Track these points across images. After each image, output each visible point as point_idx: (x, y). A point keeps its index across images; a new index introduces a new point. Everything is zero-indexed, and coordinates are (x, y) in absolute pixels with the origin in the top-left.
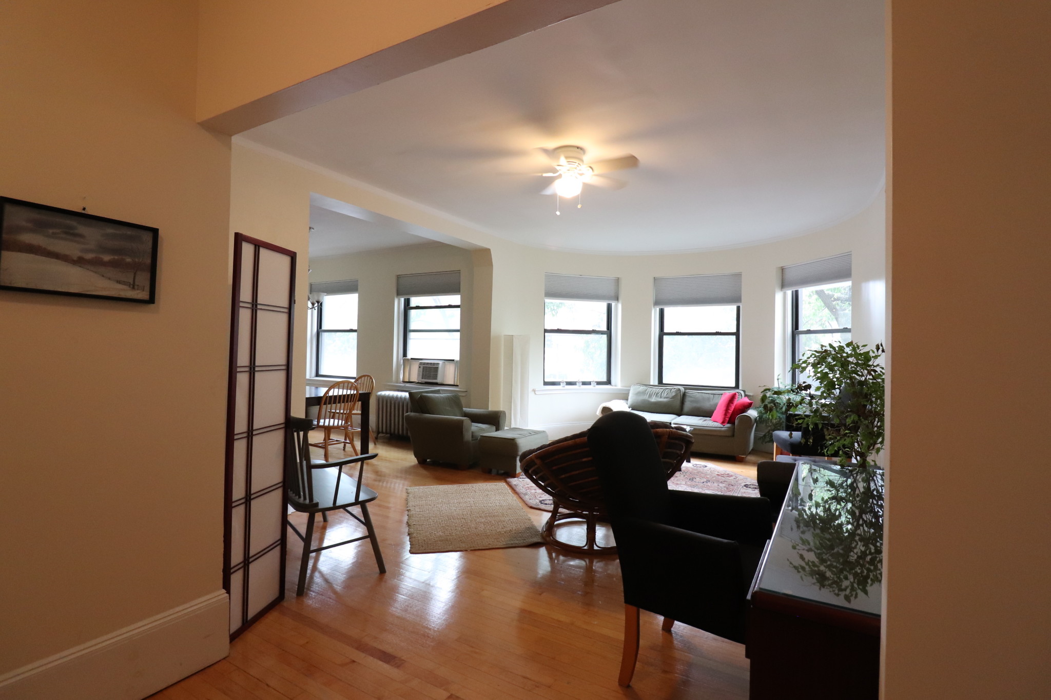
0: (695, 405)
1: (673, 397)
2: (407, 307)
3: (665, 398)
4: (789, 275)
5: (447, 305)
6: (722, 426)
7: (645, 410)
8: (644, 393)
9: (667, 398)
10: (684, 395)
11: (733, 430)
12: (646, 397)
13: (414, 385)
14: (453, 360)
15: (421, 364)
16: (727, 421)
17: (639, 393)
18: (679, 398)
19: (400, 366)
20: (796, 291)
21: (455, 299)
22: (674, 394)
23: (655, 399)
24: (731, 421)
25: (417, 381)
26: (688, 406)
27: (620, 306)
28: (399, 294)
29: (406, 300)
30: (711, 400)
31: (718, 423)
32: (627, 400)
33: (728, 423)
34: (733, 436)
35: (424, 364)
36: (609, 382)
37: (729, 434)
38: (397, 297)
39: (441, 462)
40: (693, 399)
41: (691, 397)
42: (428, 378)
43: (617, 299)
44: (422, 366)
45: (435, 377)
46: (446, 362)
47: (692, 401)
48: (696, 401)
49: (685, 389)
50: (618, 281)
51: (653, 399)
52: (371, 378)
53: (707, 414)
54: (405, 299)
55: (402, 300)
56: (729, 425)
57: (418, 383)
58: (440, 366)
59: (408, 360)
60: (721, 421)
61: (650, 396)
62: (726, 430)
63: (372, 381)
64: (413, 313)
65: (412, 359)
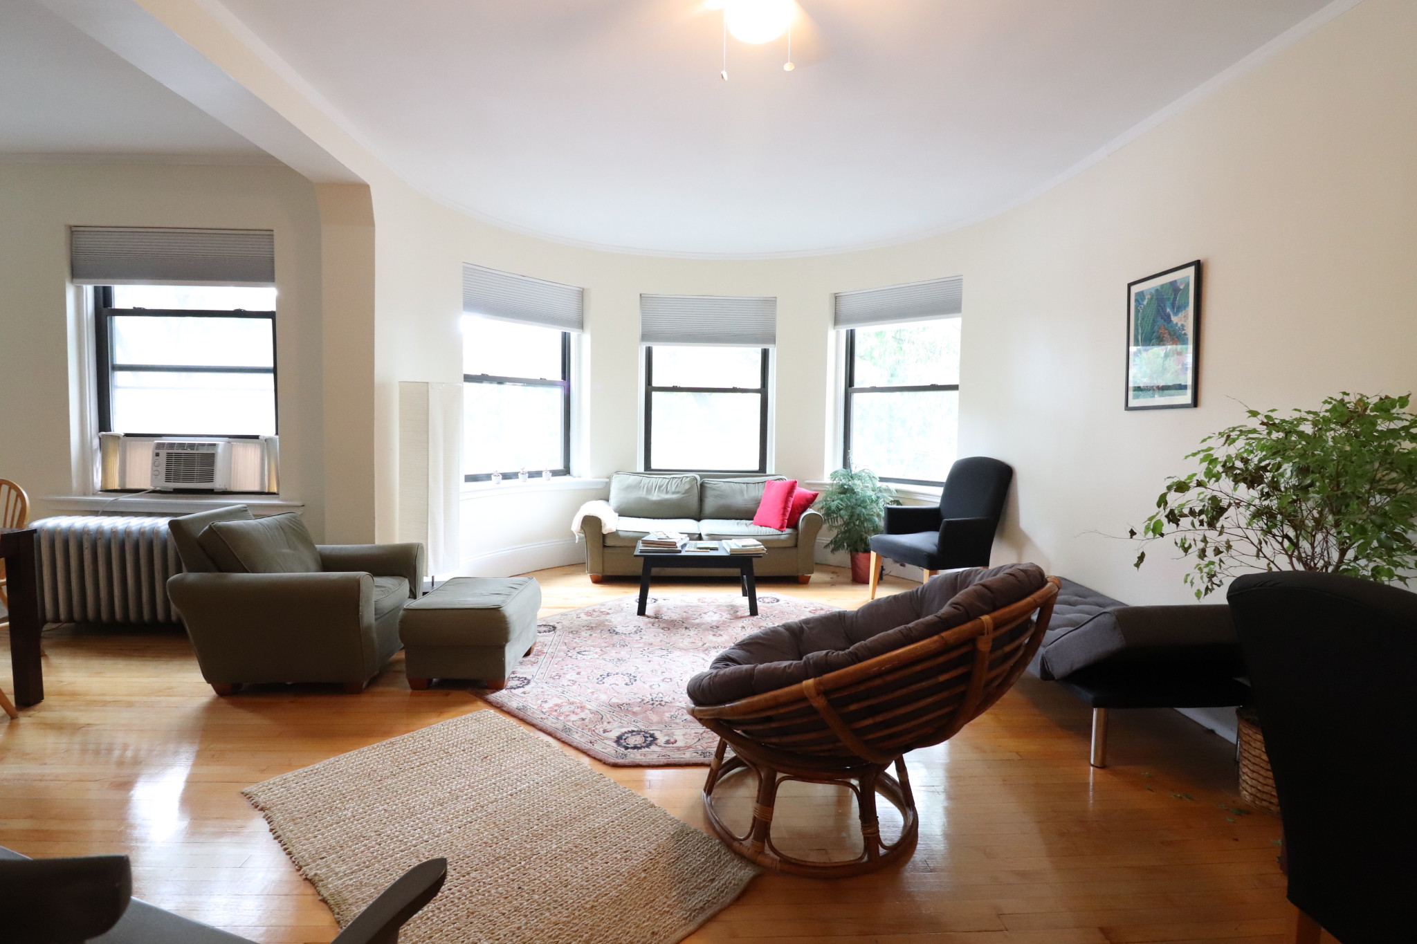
0: (722, 502)
1: (687, 491)
2: (104, 309)
3: (673, 493)
4: (845, 307)
5: (232, 309)
6: (780, 533)
7: (641, 515)
8: (637, 486)
9: (678, 493)
10: (702, 485)
11: (796, 537)
12: (642, 494)
13: (140, 497)
14: (256, 437)
15: (159, 446)
16: (786, 525)
17: (629, 488)
18: (696, 491)
19: (93, 453)
20: (851, 330)
21: (264, 297)
22: (687, 486)
23: (658, 496)
24: (793, 524)
25: (152, 488)
26: (710, 504)
27: (587, 338)
28: (77, 272)
29: (101, 291)
30: (745, 493)
31: (772, 529)
32: (607, 500)
33: (787, 527)
34: (796, 546)
35: (172, 445)
36: (566, 471)
37: (791, 544)
38: (72, 282)
39: (289, 683)
40: (718, 492)
41: (714, 489)
42: (186, 480)
43: (581, 325)
44: (163, 453)
45: (210, 476)
46: (235, 442)
47: (716, 496)
48: (721, 496)
49: (702, 477)
50: (582, 294)
51: (655, 496)
52: (12, 487)
53: (746, 514)
54: (96, 289)
55: (89, 290)
56: (788, 531)
57: (154, 492)
58: (220, 450)
59: (117, 437)
60: (779, 525)
61: (649, 491)
62: (788, 538)
63: (20, 495)
64: (120, 325)
65: (127, 435)
